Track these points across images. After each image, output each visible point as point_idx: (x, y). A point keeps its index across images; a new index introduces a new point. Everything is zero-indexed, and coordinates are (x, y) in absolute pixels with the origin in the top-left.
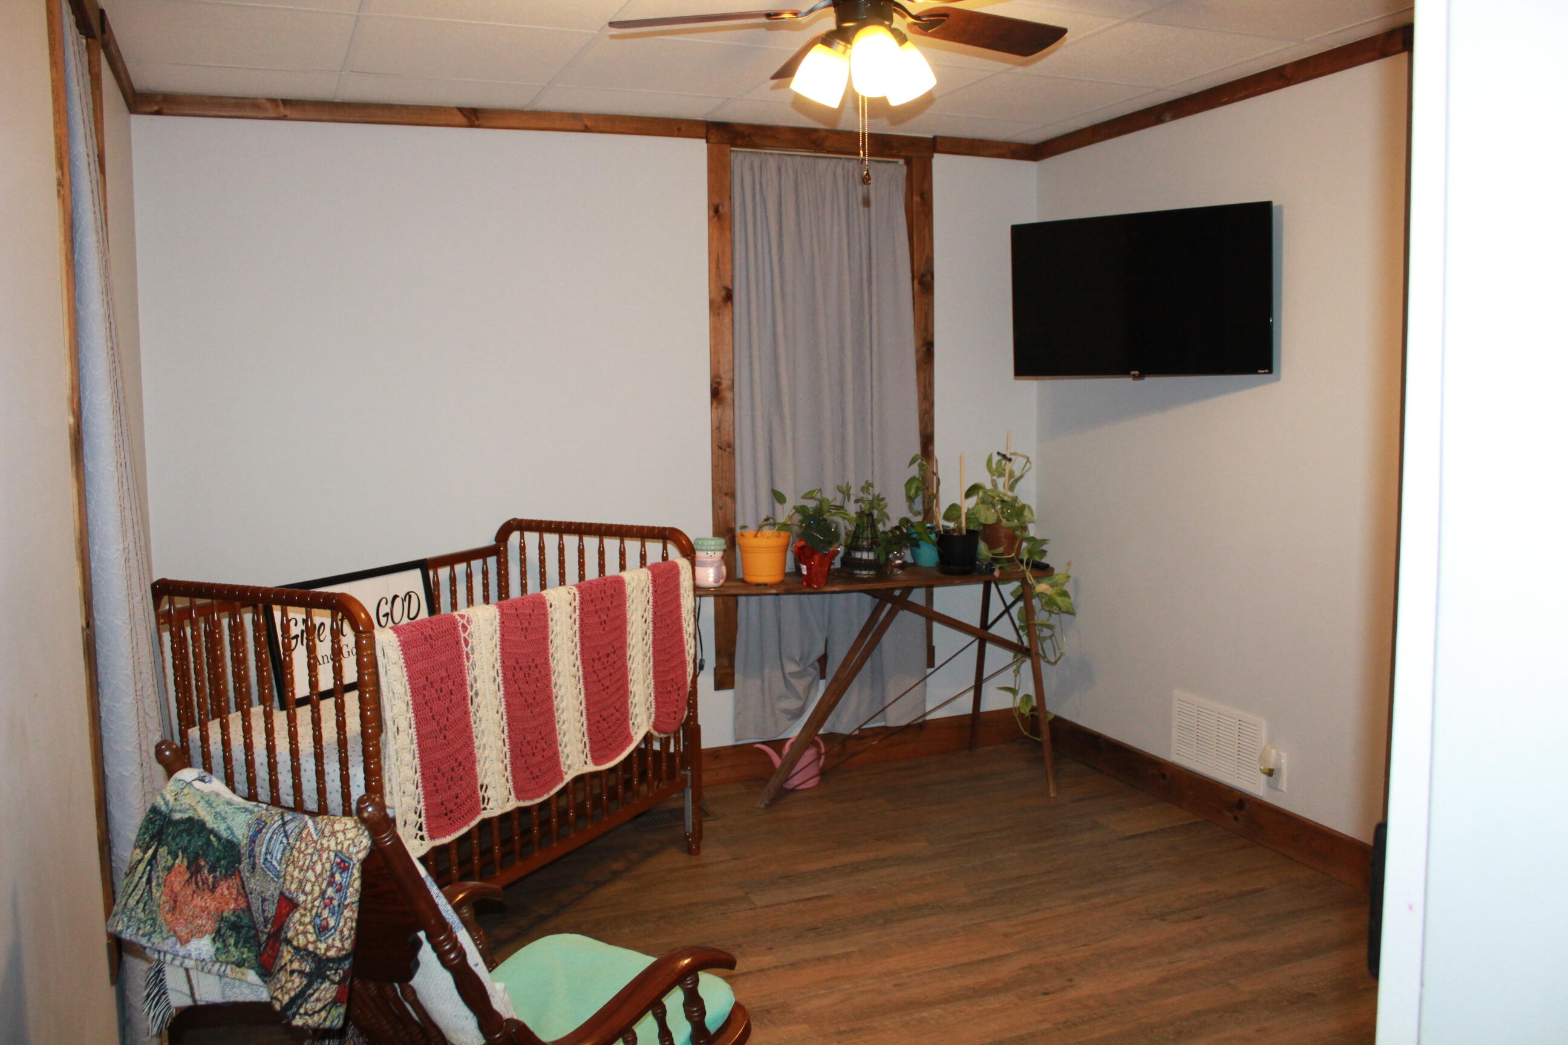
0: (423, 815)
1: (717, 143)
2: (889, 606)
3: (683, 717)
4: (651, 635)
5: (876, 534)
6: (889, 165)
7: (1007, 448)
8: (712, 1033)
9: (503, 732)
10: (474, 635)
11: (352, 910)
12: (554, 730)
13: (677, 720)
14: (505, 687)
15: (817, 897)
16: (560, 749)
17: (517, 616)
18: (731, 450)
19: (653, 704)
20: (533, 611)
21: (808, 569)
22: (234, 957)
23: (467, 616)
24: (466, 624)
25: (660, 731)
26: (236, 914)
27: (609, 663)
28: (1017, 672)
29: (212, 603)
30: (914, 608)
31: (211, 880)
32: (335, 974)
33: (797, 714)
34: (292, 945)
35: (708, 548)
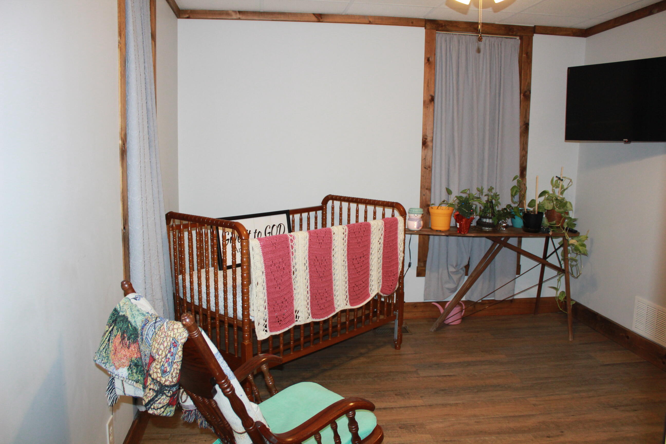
0: (267, 321)
1: (430, 29)
2: (498, 245)
3: (395, 288)
4: (382, 250)
5: (494, 212)
6: (512, 40)
7: (561, 175)
8: (362, 439)
9: (307, 288)
10: (296, 244)
11: (177, 365)
12: (332, 289)
13: (392, 289)
14: (310, 268)
15: (448, 375)
16: (334, 297)
17: (318, 237)
18: (430, 169)
19: (381, 281)
20: (325, 236)
21: (460, 225)
22: (135, 378)
23: (293, 236)
24: (293, 239)
25: (384, 293)
26: (137, 359)
27: (361, 261)
28: (559, 280)
29: (188, 223)
30: (511, 247)
31: (128, 343)
32: (168, 393)
33: (453, 291)
34: (151, 377)
35: (415, 213)
